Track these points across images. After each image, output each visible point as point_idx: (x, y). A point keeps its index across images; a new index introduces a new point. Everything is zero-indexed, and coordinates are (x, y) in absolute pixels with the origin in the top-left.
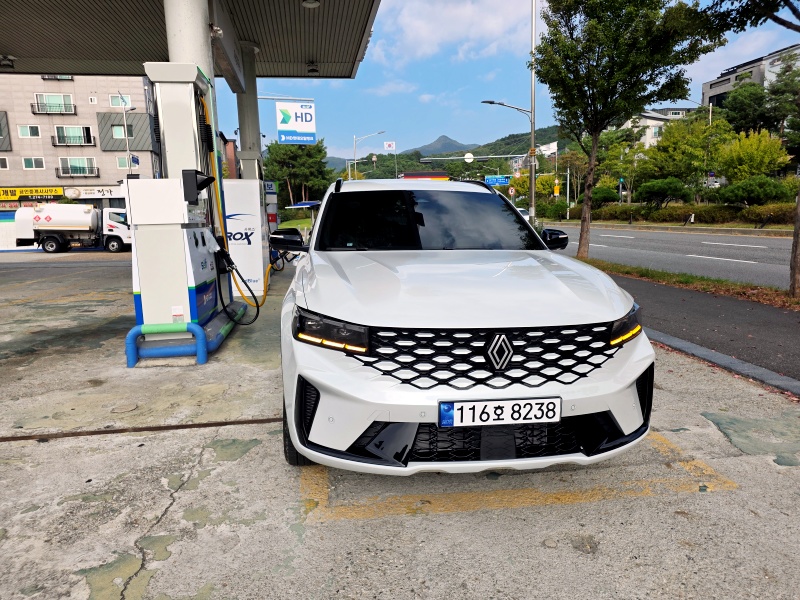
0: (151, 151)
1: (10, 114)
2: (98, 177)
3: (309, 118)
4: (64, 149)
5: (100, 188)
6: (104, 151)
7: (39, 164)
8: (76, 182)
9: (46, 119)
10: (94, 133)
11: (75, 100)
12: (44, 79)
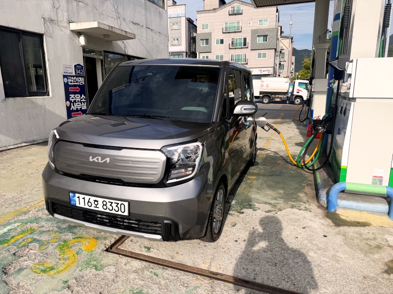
0: (275, 49)
1: (212, 34)
2: (247, 64)
4: (234, 50)
6: (252, 50)
7: (221, 58)
9: (227, 35)
10: (248, 41)
11: (242, 24)
12: (230, 15)
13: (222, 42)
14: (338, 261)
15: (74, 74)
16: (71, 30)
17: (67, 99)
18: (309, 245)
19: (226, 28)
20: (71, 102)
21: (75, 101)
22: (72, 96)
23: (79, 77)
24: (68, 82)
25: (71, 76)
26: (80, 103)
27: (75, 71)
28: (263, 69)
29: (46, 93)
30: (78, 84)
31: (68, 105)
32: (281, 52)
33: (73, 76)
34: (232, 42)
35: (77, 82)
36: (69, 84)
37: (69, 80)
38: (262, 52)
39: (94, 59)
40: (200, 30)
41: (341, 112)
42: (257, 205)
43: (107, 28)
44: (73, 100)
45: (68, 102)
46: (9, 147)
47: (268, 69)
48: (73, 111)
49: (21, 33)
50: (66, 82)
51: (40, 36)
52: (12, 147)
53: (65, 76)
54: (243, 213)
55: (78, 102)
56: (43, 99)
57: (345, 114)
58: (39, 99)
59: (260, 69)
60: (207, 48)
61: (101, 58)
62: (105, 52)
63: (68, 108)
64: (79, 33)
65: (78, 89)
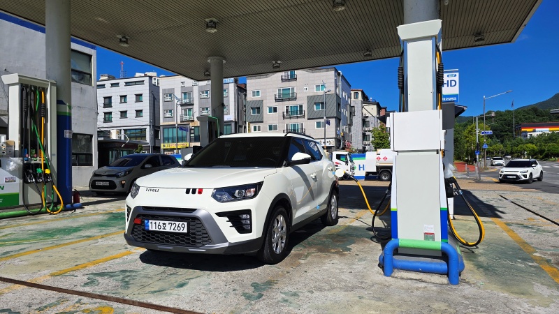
0: (335, 117)
1: (264, 101)
3: (453, 83)
4: (288, 119)
6: (309, 119)
9: (281, 103)
10: (305, 108)
11: (297, 90)
12: (282, 80)
13: (275, 110)
19: (279, 95)
34: (287, 110)
38: (322, 121)
40: (250, 97)
47: (329, 140)
60: (259, 117)
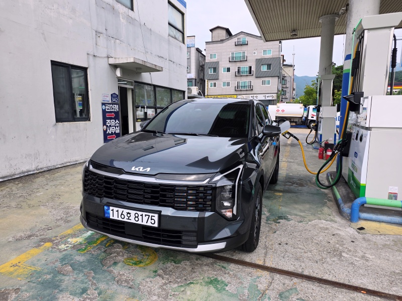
0: (278, 77)
1: (220, 63)
2: (252, 90)
4: (239, 77)
5: (252, 95)
6: (256, 77)
7: (228, 84)
8: (242, 93)
9: (234, 64)
10: (253, 69)
11: (247, 54)
12: (236, 45)
13: (228, 70)
14: (367, 260)
15: (110, 102)
16: (110, 64)
17: (104, 123)
18: (341, 248)
19: (233, 58)
20: (107, 126)
21: (110, 126)
22: (108, 121)
23: (115, 104)
24: (105, 109)
25: (108, 104)
26: (114, 127)
27: (112, 99)
28: (267, 95)
29: (88, 119)
30: (113, 110)
31: (105, 129)
32: (283, 79)
33: (110, 104)
34: (238, 70)
35: (113, 109)
36: (107, 110)
37: (107, 107)
38: (266, 79)
39: (126, 88)
40: (208, 59)
41: (357, 139)
42: (289, 217)
43: (141, 62)
44: (109, 125)
45: (105, 127)
46: (57, 167)
47: (272, 95)
48: (109, 134)
49: (70, 67)
50: (104, 109)
51: (85, 70)
52: (60, 166)
53: (103, 104)
54: (279, 223)
55: (113, 126)
56: (86, 123)
57: (361, 140)
58: (82, 124)
59: (264, 95)
60: (215, 76)
61: (132, 87)
62: (135, 82)
63: (105, 132)
64: (115, 67)
65: (113, 115)
